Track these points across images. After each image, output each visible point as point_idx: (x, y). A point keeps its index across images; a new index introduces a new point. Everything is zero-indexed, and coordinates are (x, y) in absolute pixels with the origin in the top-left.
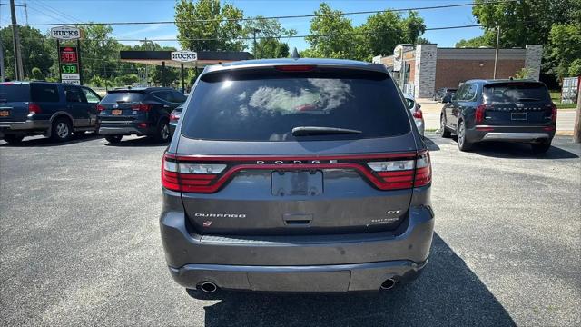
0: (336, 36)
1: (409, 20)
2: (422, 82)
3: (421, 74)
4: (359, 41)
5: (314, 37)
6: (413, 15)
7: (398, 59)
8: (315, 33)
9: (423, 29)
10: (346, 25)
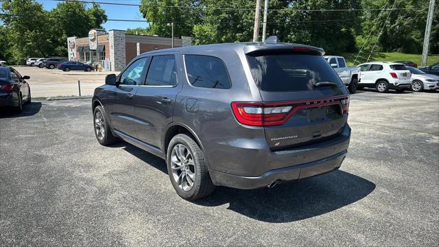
0: (29, 17)
1: (93, 10)
2: (116, 59)
3: (115, 53)
4: (52, 23)
5: (7, 15)
6: (96, 6)
7: (93, 40)
8: (7, 12)
9: (105, 18)
10: (38, 8)
